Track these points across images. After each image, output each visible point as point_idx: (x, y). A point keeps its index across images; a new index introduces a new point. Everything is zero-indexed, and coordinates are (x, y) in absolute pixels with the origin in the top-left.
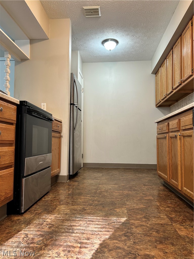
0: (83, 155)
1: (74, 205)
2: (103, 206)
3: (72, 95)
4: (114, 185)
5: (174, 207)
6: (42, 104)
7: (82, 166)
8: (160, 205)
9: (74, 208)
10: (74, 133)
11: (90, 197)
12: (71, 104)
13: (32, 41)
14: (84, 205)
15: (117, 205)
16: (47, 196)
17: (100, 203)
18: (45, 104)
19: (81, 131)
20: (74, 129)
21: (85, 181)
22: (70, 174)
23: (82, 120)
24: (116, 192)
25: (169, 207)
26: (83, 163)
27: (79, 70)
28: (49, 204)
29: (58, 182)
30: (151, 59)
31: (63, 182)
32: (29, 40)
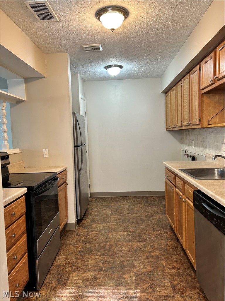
0: (89, 185)
1: (85, 272)
2: (113, 272)
3: (75, 137)
4: (123, 231)
5: (179, 268)
6: (44, 150)
7: (89, 196)
8: (166, 265)
9: (86, 276)
10: (80, 176)
11: (100, 255)
12: (75, 147)
13: (27, 80)
14: (95, 270)
15: (126, 269)
16: (58, 257)
17: (110, 266)
18: (47, 150)
19: (87, 166)
20: (79, 171)
21: (94, 226)
22: (78, 219)
23: (87, 150)
24: (125, 244)
25: (173, 268)
26: (91, 193)
27: (81, 95)
28: (61, 272)
29: (66, 229)
30: (161, 76)
31: (72, 229)
32: (24, 79)
